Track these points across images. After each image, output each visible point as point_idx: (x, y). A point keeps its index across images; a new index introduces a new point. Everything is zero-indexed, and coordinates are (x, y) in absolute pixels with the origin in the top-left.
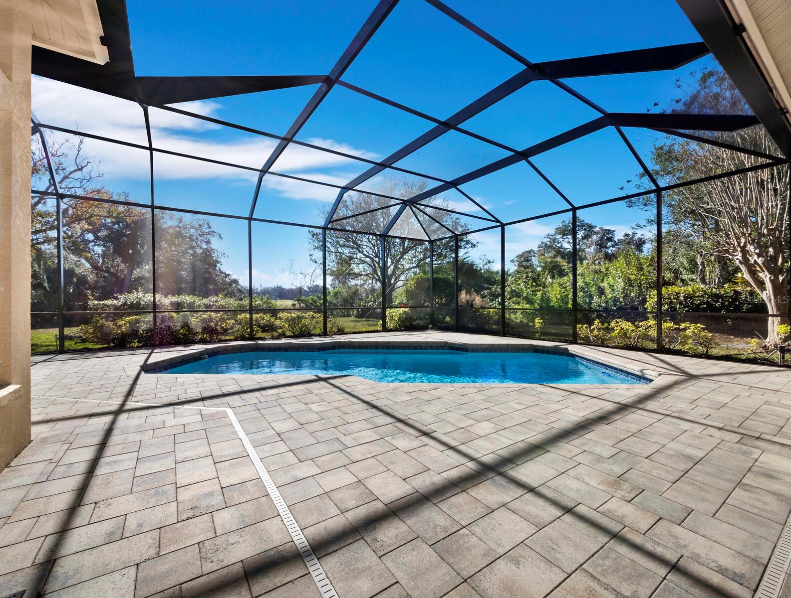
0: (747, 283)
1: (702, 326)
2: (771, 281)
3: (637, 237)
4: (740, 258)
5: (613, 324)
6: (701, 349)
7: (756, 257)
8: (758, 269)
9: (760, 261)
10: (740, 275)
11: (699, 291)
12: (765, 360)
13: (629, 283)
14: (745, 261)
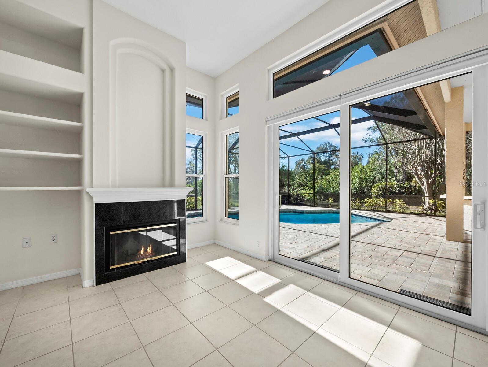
0: (416, 182)
1: (403, 201)
2: (427, 182)
3: (359, 154)
4: (415, 172)
5: (365, 200)
6: (402, 210)
7: (421, 172)
8: (421, 177)
9: (422, 174)
10: (414, 179)
11: (395, 185)
12: (425, 214)
13: (361, 180)
14: (416, 174)
